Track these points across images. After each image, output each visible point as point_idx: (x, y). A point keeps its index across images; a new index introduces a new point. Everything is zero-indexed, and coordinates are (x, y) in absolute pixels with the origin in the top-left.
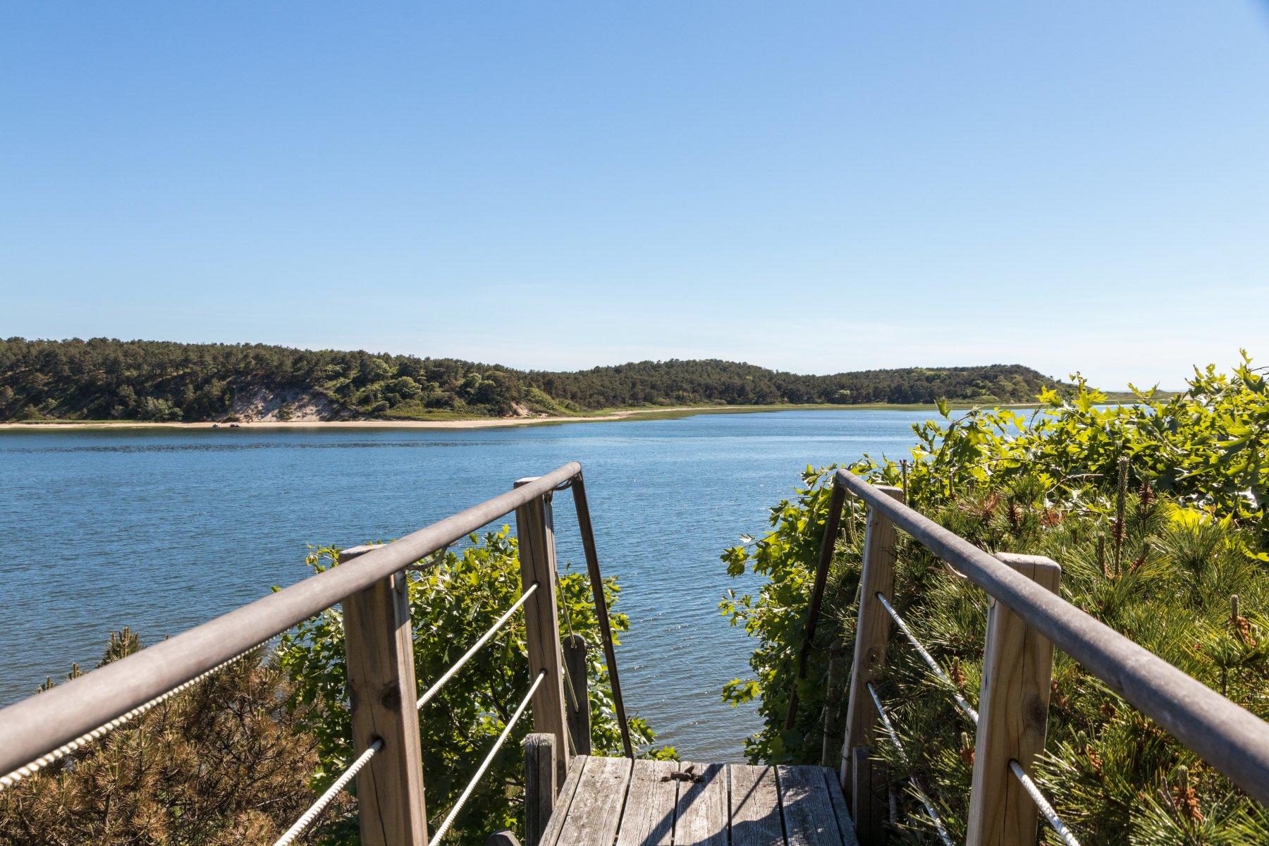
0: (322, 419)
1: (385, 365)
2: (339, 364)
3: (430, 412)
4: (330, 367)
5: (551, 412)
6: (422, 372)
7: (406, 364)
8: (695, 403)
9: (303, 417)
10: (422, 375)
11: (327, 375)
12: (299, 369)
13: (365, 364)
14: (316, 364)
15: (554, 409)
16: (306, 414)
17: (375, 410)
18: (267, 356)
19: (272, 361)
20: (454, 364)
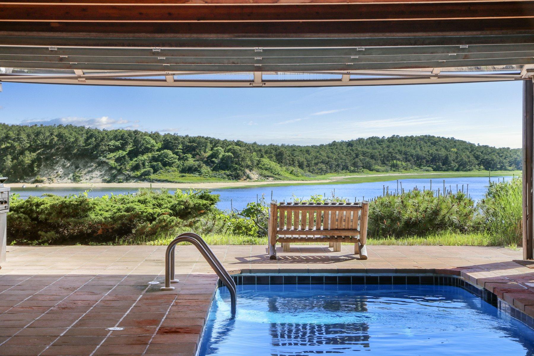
0: (105, 181)
1: (153, 142)
2: (118, 140)
3: (183, 176)
4: (112, 143)
5: (277, 176)
6: (180, 147)
7: (168, 140)
8: (406, 170)
9: (91, 179)
10: (180, 149)
11: (109, 149)
12: (90, 144)
13: (138, 140)
14: (102, 140)
15: (278, 174)
16: (92, 177)
17: (142, 175)
18: (66, 134)
19: (70, 138)
20: (204, 140)
